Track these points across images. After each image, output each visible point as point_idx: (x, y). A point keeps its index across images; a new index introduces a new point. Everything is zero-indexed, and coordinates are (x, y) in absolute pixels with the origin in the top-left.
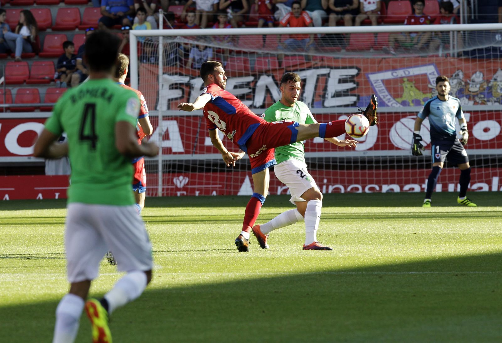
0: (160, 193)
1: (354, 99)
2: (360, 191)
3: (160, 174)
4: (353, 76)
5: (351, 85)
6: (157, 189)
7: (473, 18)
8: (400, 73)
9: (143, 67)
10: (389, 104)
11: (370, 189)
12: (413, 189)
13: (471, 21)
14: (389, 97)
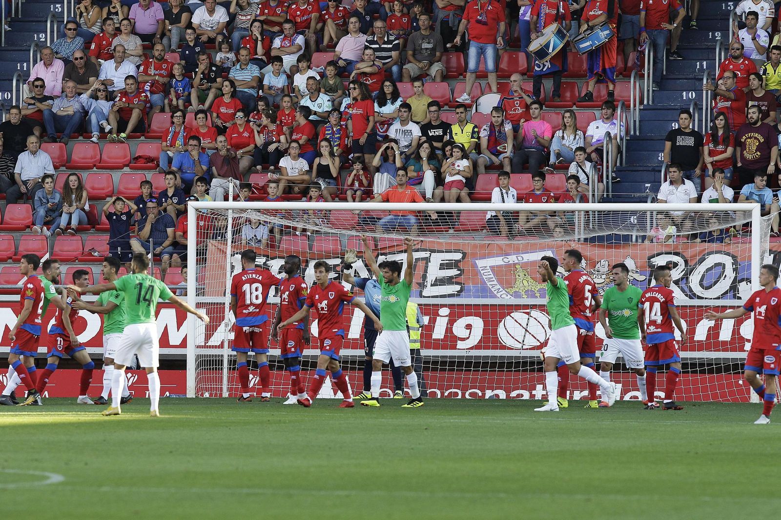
0: (226, 394)
1: (458, 288)
2: (460, 397)
3: (225, 371)
4: (457, 262)
5: (453, 272)
6: (221, 389)
7: (605, 196)
8: (512, 259)
9: (212, 244)
10: (498, 295)
11: (470, 394)
12: (522, 396)
13: (603, 200)
14: (498, 286)
